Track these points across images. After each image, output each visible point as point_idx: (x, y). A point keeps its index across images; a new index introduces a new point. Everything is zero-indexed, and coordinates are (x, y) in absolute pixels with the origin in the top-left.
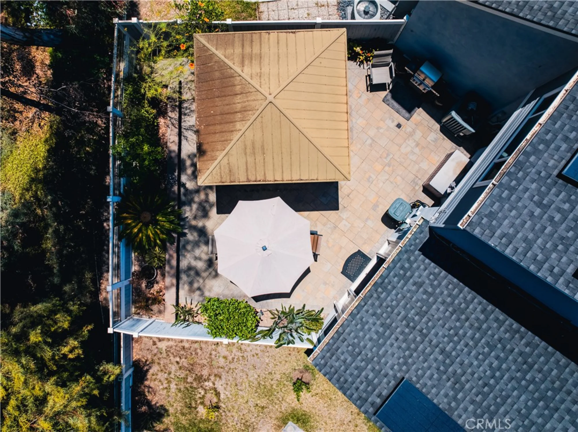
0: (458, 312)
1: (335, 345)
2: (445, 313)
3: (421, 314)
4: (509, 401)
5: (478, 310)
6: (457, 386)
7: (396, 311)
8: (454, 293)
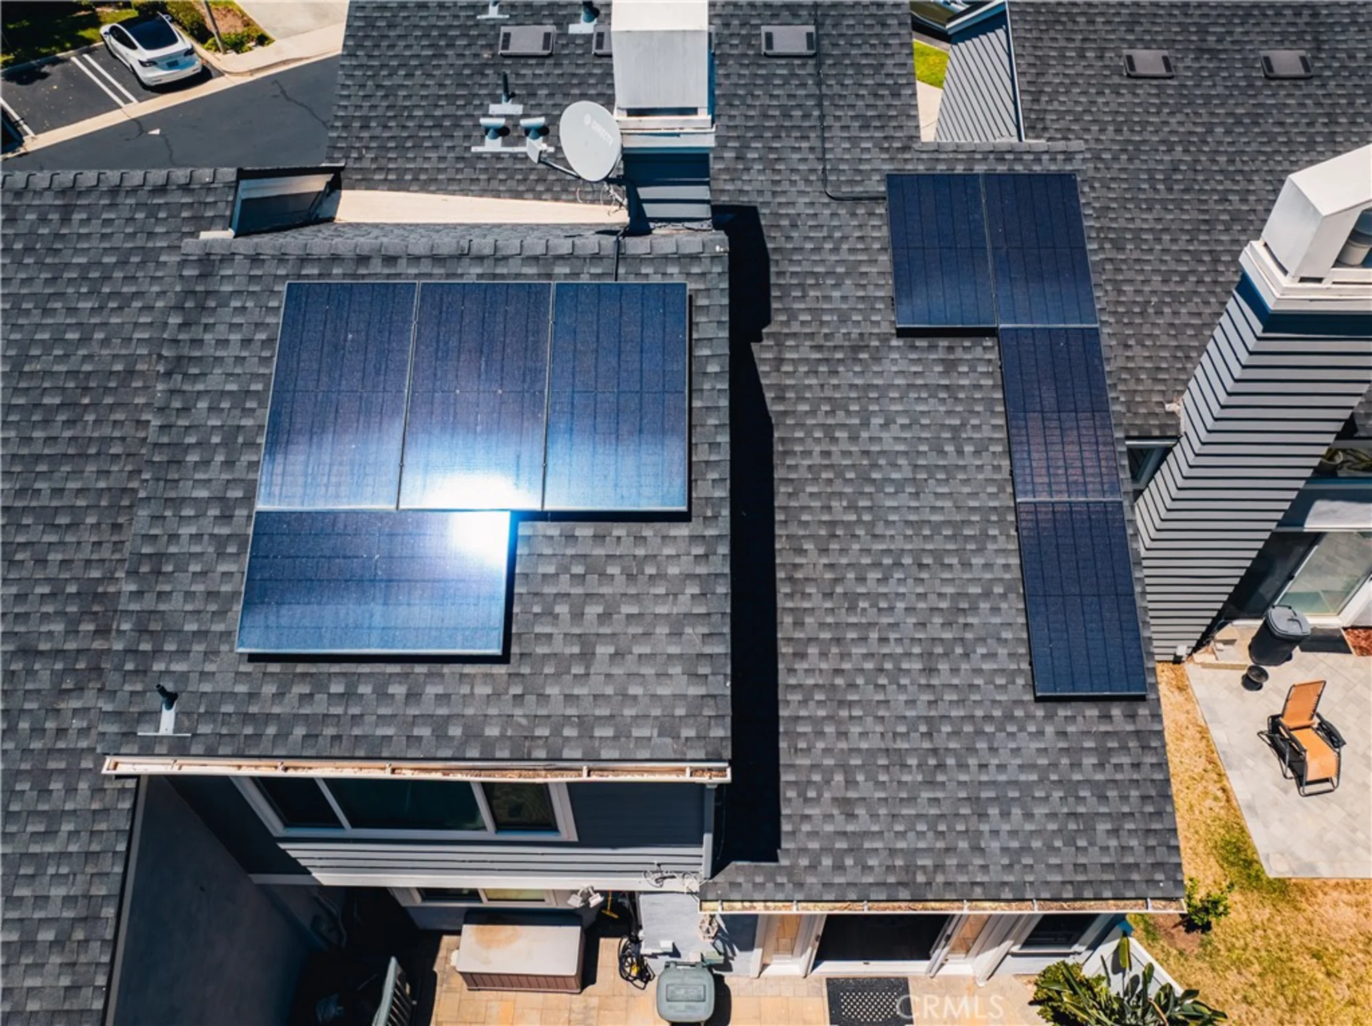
0: (839, 697)
1: (1106, 877)
2: (860, 718)
3: (898, 759)
4: (912, 518)
5: (806, 666)
6: (965, 605)
7: (934, 811)
8: (808, 729)
